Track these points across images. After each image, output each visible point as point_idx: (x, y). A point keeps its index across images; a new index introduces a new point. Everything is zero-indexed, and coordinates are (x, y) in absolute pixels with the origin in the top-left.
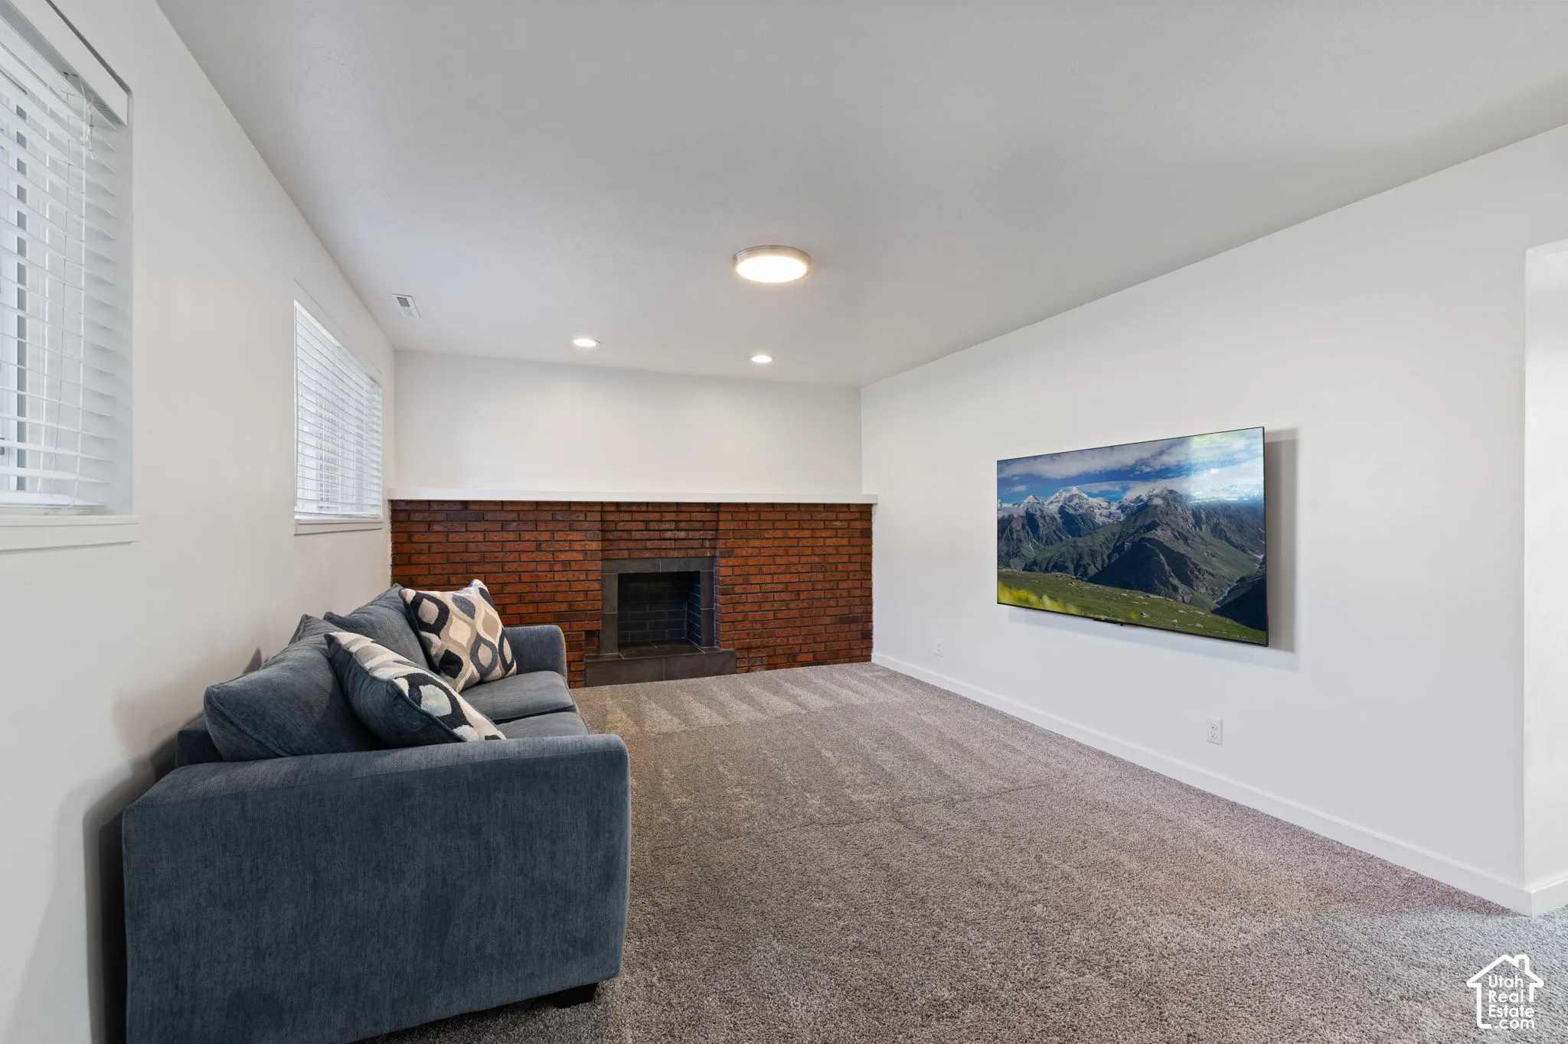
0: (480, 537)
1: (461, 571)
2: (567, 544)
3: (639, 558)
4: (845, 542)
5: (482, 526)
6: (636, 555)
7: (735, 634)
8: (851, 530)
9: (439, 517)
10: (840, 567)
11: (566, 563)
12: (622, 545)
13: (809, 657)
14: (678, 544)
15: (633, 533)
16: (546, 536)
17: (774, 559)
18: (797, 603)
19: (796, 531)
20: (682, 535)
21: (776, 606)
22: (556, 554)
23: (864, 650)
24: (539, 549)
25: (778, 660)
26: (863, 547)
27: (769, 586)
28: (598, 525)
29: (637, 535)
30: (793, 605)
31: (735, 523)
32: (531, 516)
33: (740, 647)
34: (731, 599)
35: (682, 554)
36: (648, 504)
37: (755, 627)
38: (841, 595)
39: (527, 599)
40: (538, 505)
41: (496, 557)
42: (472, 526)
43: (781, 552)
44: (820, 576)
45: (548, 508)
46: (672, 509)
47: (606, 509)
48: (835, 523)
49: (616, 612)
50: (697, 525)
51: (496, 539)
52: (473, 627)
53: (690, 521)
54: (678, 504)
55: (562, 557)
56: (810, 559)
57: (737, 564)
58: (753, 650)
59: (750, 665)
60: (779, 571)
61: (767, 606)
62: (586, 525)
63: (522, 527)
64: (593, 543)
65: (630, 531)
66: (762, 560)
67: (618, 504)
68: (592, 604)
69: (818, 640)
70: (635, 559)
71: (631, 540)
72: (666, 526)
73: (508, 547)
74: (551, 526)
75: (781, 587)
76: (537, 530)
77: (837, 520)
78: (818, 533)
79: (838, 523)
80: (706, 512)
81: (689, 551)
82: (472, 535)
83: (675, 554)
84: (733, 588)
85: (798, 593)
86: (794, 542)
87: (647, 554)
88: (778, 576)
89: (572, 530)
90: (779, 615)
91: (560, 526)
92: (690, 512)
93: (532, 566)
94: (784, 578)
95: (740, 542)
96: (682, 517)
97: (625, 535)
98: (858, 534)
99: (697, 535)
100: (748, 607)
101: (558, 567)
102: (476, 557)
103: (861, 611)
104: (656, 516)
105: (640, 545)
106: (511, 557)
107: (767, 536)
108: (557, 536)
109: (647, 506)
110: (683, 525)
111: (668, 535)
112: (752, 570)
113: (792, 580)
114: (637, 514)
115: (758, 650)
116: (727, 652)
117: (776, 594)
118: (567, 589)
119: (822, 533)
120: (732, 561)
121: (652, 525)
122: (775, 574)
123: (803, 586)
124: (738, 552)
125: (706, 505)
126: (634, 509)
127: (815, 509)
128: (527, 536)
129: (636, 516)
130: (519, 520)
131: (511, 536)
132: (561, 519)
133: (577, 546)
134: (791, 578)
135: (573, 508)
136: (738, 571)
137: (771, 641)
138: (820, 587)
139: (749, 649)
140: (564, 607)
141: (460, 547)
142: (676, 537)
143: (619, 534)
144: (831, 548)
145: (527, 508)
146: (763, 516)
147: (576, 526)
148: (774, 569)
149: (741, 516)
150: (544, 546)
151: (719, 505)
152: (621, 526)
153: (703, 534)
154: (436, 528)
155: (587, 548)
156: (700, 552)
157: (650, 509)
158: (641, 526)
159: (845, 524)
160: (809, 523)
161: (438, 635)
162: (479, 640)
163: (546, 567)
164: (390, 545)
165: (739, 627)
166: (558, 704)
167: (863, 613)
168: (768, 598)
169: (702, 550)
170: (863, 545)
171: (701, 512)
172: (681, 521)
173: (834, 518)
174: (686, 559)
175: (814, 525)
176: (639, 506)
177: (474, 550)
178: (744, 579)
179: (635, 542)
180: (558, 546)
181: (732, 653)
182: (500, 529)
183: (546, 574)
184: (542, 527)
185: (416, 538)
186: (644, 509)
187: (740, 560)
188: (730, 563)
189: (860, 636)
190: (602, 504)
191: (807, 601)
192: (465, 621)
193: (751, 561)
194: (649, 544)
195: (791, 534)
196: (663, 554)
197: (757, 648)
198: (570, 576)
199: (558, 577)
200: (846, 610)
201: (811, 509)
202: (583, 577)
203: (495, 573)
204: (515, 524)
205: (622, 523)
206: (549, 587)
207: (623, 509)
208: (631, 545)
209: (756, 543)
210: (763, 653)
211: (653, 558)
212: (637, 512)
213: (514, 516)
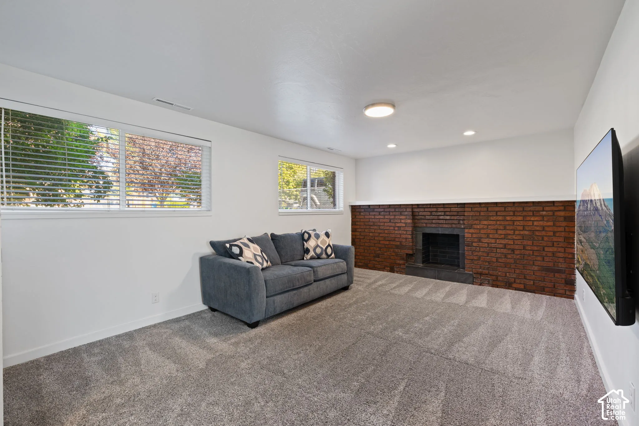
0: (373, 217)
1: (368, 228)
2: (400, 220)
3: (430, 227)
4: (550, 223)
5: (374, 213)
6: (429, 225)
7: (473, 266)
8: (555, 217)
9: (363, 210)
10: (546, 239)
11: (399, 227)
12: (422, 221)
13: (522, 286)
14: (447, 222)
15: (426, 216)
16: (392, 217)
17: (497, 231)
18: (512, 255)
19: (512, 217)
20: (448, 217)
21: (498, 255)
22: (396, 224)
23: (567, 291)
24: (390, 222)
25: (499, 283)
26: (566, 228)
27: (493, 244)
28: (411, 213)
29: (428, 217)
30: (509, 256)
31: (473, 213)
32: (388, 210)
33: (476, 272)
34: (471, 248)
35: (449, 226)
36: (430, 204)
37: (485, 264)
38: (546, 255)
39: (386, 239)
40: (390, 206)
41: (377, 224)
42: (371, 213)
43: (501, 227)
44: (530, 243)
45: (393, 207)
46: (441, 206)
47: (414, 207)
48: (541, 213)
49: (421, 248)
50: (455, 213)
51: (377, 218)
52: (317, 242)
53: (450, 211)
54: (444, 204)
55: (398, 225)
56: (522, 233)
57: (474, 232)
58: (483, 275)
59: (482, 282)
60: (500, 237)
61: (493, 255)
62: (406, 213)
63: (385, 214)
64: (409, 220)
65: (425, 216)
66: (489, 231)
67: (418, 205)
68: (408, 243)
69: (528, 278)
70: (428, 227)
71: (425, 219)
72: (440, 214)
73: (381, 220)
74: (394, 213)
75: (501, 246)
76: (390, 215)
77: (543, 211)
78: (528, 218)
79: (544, 213)
80: (458, 207)
81: (453, 225)
82: (370, 216)
83: (446, 226)
84: (472, 244)
85: (513, 250)
86: (511, 223)
87: (434, 225)
88: (499, 240)
89: (402, 215)
90: (500, 260)
91: (397, 213)
92: (450, 208)
93: (388, 228)
94: (503, 242)
95: (476, 222)
96: (446, 210)
97: (423, 217)
98: (562, 219)
99: (456, 218)
100: (480, 254)
101: (396, 229)
102: (372, 224)
103: (565, 267)
104: (435, 210)
105: (430, 221)
106: (382, 224)
107: (492, 219)
108: (396, 217)
109: (430, 206)
110: (448, 213)
111: (441, 217)
112: (483, 236)
113: (509, 243)
114: (427, 209)
115: (486, 276)
116: (468, 273)
117: (498, 249)
118: (399, 237)
119: (531, 218)
120: (472, 231)
121: (433, 213)
122: (498, 239)
123: (517, 247)
124: (475, 226)
125: (458, 204)
126: (424, 207)
127: (526, 205)
128: (386, 217)
129: (426, 210)
130: (384, 211)
131: (382, 217)
132: (397, 211)
133: (403, 221)
134: (508, 241)
135: (391, 207)
136: (475, 236)
137: (495, 273)
138: (530, 249)
139: (481, 274)
140: (398, 243)
141: (368, 220)
142: (445, 218)
143: (421, 217)
144: (539, 227)
145: (387, 207)
146: (490, 209)
147: (403, 213)
148: (496, 236)
149: (476, 209)
150: (392, 221)
151: (464, 204)
152: (420, 213)
153: (459, 217)
154: (362, 214)
155: (406, 222)
156: (458, 226)
157: (431, 206)
158: (429, 214)
159: (551, 213)
160: (521, 212)
161: (306, 243)
162: (317, 246)
163: (392, 228)
164: (351, 219)
165: (476, 262)
166: (310, 265)
167: (566, 268)
168: (493, 250)
169: (459, 225)
170: (566, 226)
171: (455, 207)
172: (446, 212)
173: (542, 209)
174: (452, 229)
175: (524, 213)
176: (426, 205)
177: (371, 221)
178: (478, 239)
179: (428, 220)
180: (396, 221)
181: (471, 274)
182: (378, 214)
183: (393, 231)
184: (391, 214)
185: (357, 217)
186: (429, 206)
187: (476, 231)
188: (471, 232)
189: (563, 281)
190: (412, 205)
191: (519, 255)
192: (315, 240)
193: (482, 231)
194: (434, 221)
195: (508, 218)
196: (441, 226)
197: (486, 274)
198: (400, 232)
199: (396, 232)
200: (551, 264)
201: (523, 205)
202: (405, 233)
203: (377, 229)
204: (383, 213)
205: (421, 213)
206: (393, 236)
207: (420, 207)
208: (426, 221)
209: (485, 222)
210: (489, 278)
211: (436, 227)
212: (426, 208)
213: (383, 210)
